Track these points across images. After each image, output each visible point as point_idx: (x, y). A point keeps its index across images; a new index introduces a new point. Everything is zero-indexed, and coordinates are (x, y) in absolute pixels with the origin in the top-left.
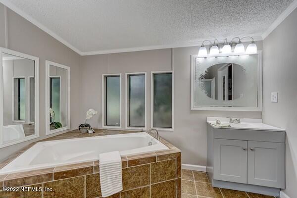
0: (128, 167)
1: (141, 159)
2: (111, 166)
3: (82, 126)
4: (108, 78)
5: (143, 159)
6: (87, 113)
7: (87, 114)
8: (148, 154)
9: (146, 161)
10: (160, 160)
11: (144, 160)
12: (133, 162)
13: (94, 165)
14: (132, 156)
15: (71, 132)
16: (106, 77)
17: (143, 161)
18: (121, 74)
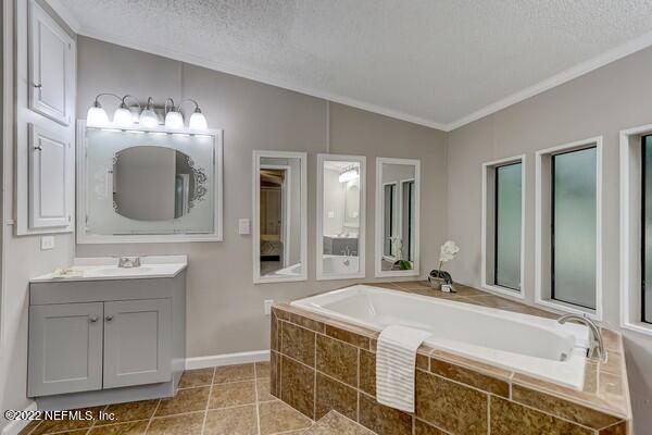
0: (429, 372)
1: (464, 370)
2: (396, 351)
3: (434, 273)
4: (500, 170)
5: (469, 372)
6: (442, 248)
7: (443, 252)
8: (490, 367)
9: (476, 382)
10: (521, 400)
11: (472, 377)
12: (442, 367)
13: (371, 336)
14: (445, 353)
15: (418, 282)
16: (496, 169)
17: (466, 375)
18: (523, 157)
